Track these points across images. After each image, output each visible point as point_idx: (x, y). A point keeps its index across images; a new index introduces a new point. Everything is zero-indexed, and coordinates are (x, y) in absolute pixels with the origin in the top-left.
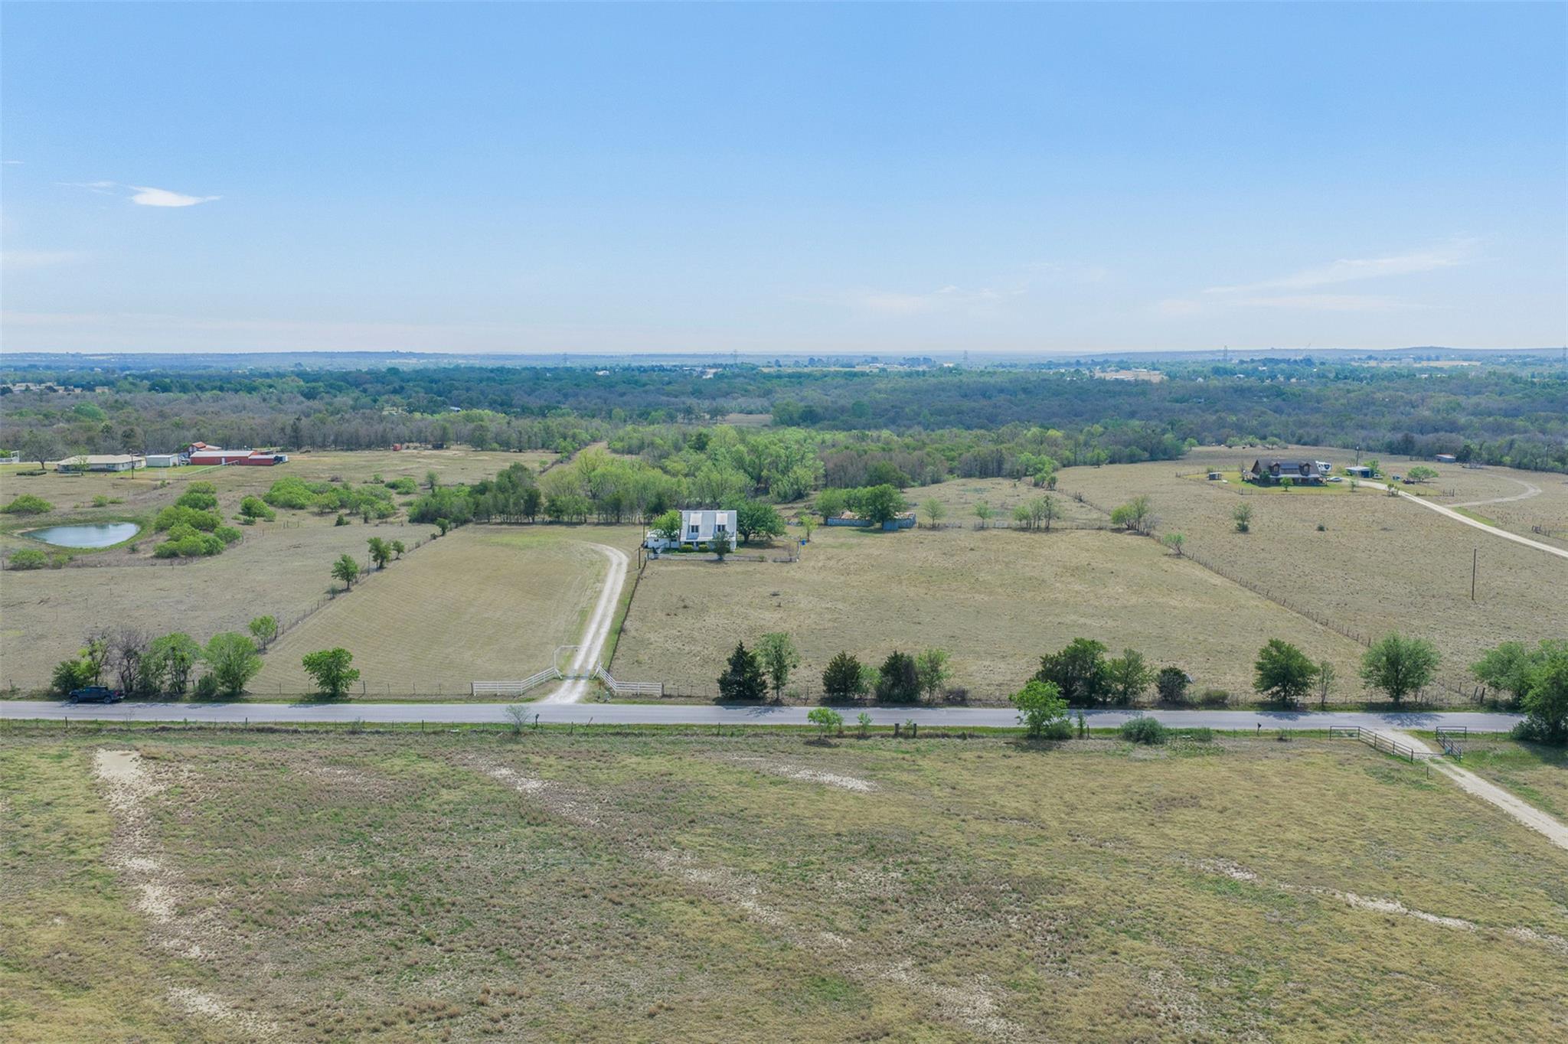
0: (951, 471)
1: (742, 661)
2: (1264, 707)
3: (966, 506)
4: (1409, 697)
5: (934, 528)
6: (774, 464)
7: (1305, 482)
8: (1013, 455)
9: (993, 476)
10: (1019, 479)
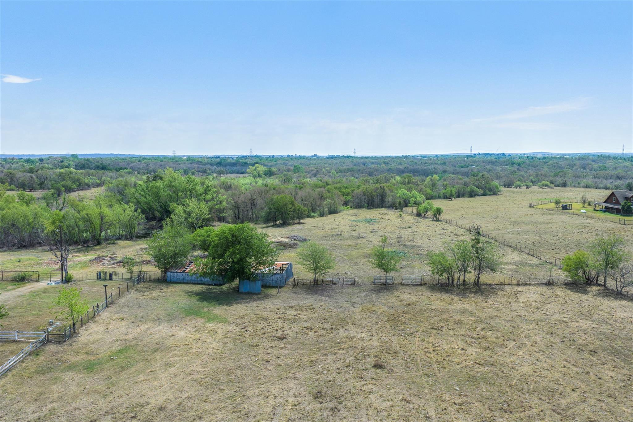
0: (346, 204)
3: (359, 241)
8: (392, 191)
9: (377, 207)
10: (401, 209)
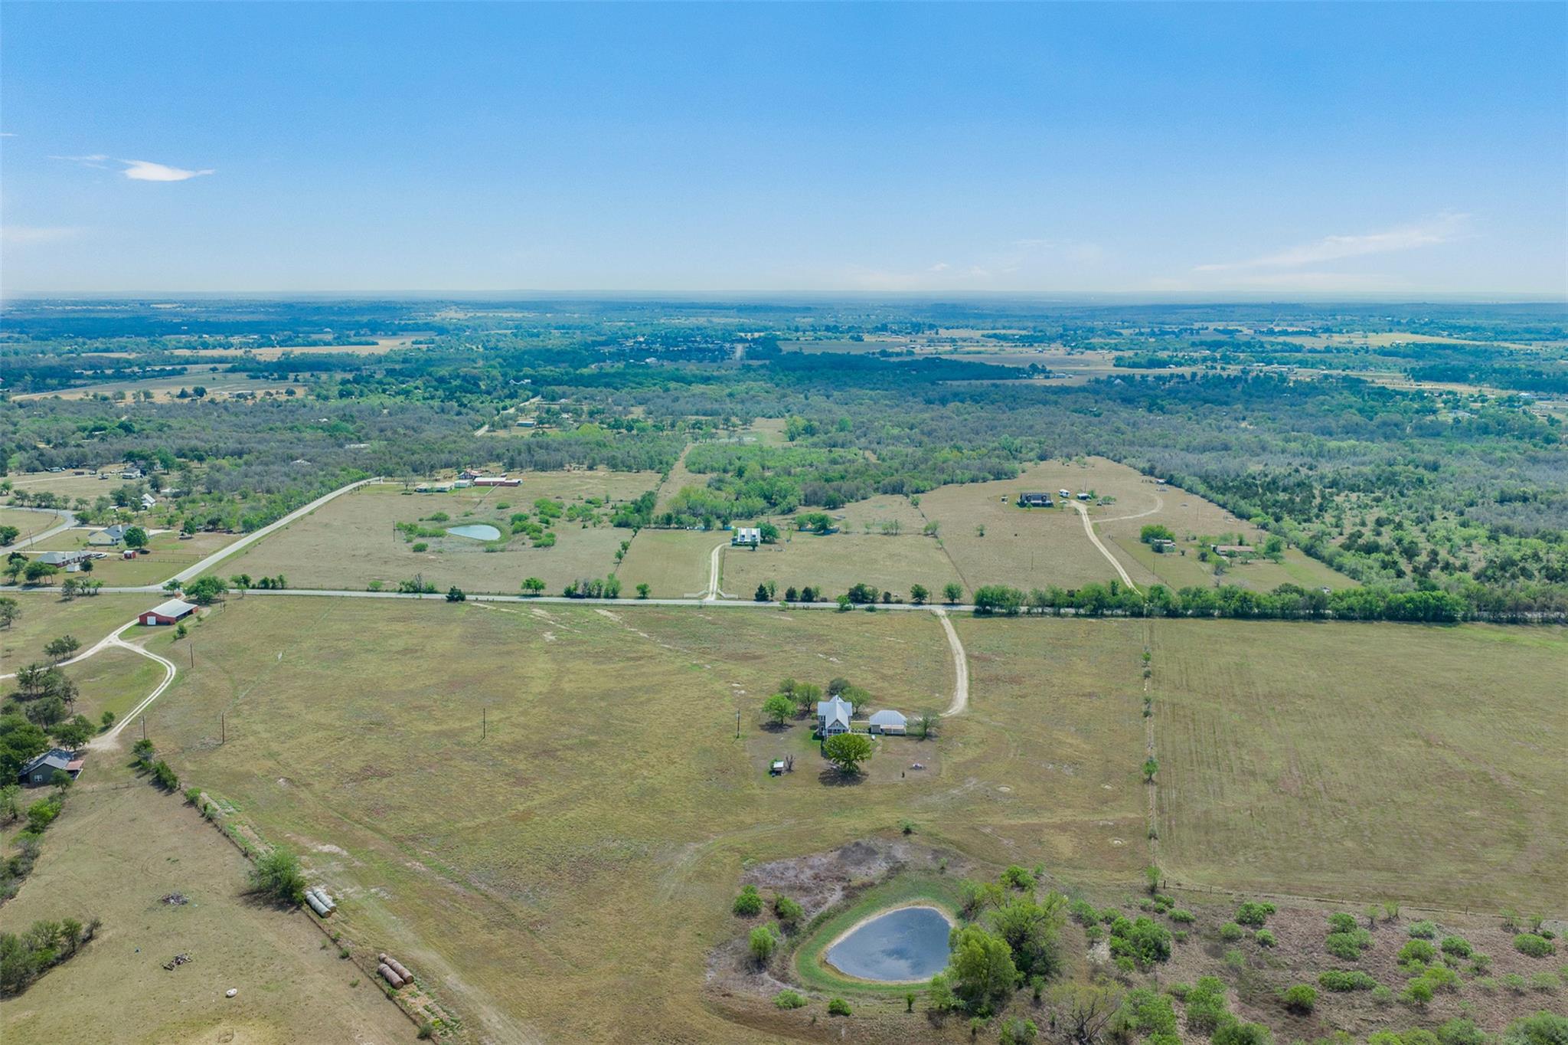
1: (761, 589)
2: (914, 604)
4: (956, 601)
5: (847, 533)
6: (779, 491)
7: (1044, 505)
